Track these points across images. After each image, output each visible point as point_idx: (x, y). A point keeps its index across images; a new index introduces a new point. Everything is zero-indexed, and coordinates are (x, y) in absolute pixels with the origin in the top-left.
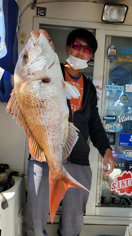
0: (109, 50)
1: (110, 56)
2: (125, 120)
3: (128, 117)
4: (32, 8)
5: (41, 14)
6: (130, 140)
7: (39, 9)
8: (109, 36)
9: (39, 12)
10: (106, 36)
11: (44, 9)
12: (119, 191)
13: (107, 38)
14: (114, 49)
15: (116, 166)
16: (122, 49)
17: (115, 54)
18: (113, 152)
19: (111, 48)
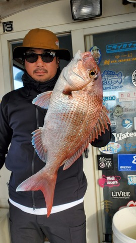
2: (123, 138)
3: (127, 133)
5: (8, 29)
6: (133, 162)
7: (5, 25)
8: (89, 35)
9: (6, 28)
10: (85, 36)
11: (10, 23)
13: (87, 38)
14: (98, 50)
15: (118, 196)
16: (108, 48)
17: (99, 57)
18: (113, 178)
19: (93, 51)
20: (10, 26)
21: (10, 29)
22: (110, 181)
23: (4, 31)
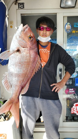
0: (66, 26)
1: (67, 30)
4: (15, 4)
5: (21, 7)
7: (20, 4)
8: (66, 16)
9: (20, 6)
10: (64, 17)
12: (77, 113)
14: (70, 25)
15: (74, 98)
16: (75, 24)
17: (70, 28)
18: (72, 90)
19: (67, 25)
20: (23, 5)
21: (23, 7)
22: (70, 91)
23: (19, 8)
